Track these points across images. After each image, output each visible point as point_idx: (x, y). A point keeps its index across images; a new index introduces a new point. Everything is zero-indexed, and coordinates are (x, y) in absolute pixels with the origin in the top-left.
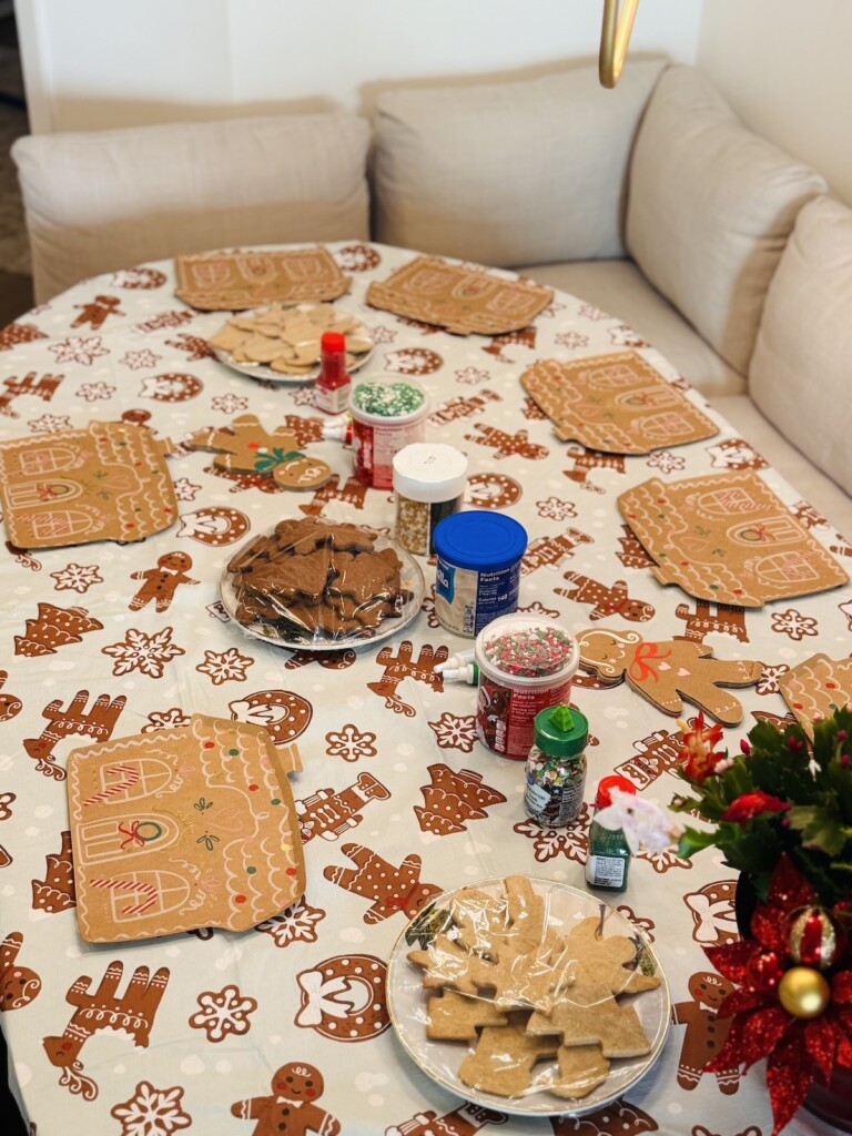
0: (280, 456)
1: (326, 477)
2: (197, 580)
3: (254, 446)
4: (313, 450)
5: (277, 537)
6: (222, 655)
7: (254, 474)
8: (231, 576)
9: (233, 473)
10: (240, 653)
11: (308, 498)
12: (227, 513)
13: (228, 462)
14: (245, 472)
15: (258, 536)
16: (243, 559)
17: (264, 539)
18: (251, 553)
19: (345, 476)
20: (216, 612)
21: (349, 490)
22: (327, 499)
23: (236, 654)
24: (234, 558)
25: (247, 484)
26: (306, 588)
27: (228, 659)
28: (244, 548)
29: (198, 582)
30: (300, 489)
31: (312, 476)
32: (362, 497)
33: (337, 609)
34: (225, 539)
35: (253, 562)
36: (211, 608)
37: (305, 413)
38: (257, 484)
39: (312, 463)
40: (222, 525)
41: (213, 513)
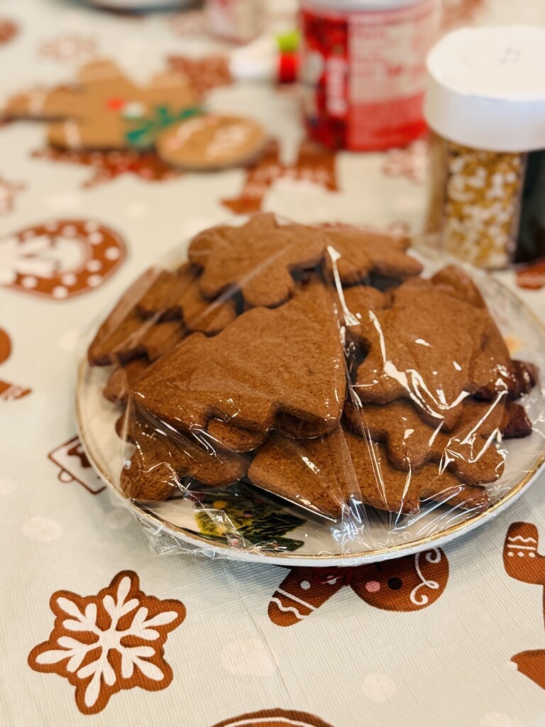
0: (165, 117)
1: (258, 145)
2: (25, 385)
3: (116, 104)
4: (220, 101)
5: (194, 269)
6: (98, 599)
7: (123, 151)
8: (100, 373)
9: (85, 155)
10: (146, 588)
11: (233, 184)
12: (81, 229)
13: (72, 135)
14: (105, 151)
15: (149, 272)
16: (124, 329)
17: (165, 277)
18: (140, 314)
19: (291, 137)
20: (73, 464)
21: (305, 162)
22: (268, 182)
23: (135, 593)
24: (105, 327)
25: (112, 171)
26: (297, 399)
27: (116, 611)
28: (121, 302)
29: (26, 393)
30: (214, 169)
31: (230, 144)
32: (330, 168)
33: (383, 441)
34: (81, 283)
35: (148, 336)
36: (62, 456)
37: (197, 49)
38: (134, 168)
39: (227, 122)
40: (71, 254)
41: (50, 232)
